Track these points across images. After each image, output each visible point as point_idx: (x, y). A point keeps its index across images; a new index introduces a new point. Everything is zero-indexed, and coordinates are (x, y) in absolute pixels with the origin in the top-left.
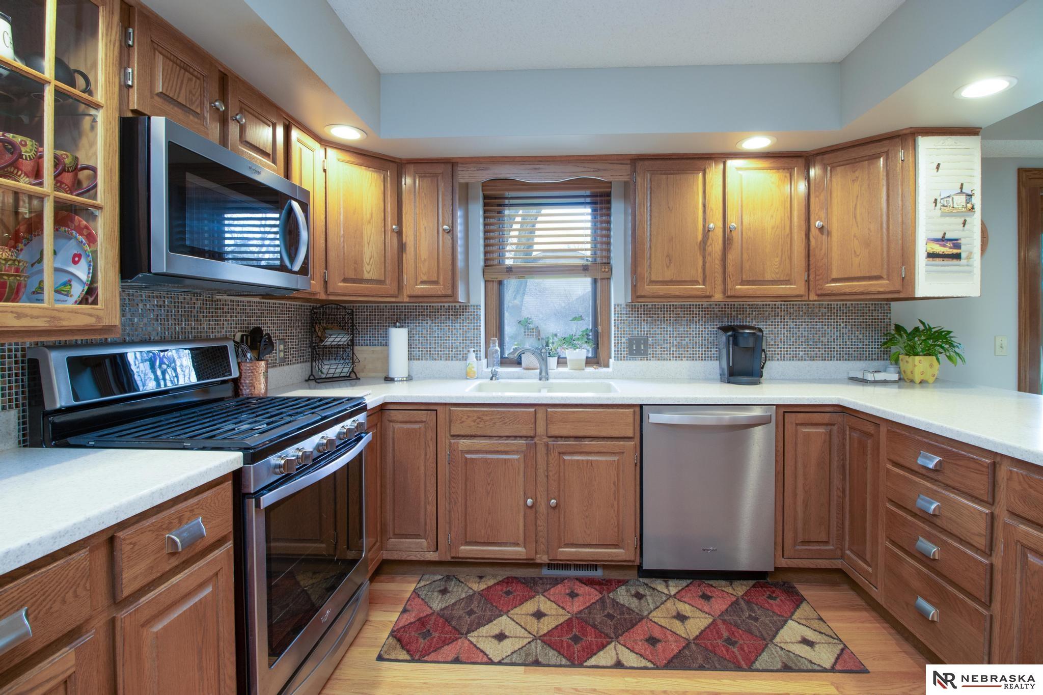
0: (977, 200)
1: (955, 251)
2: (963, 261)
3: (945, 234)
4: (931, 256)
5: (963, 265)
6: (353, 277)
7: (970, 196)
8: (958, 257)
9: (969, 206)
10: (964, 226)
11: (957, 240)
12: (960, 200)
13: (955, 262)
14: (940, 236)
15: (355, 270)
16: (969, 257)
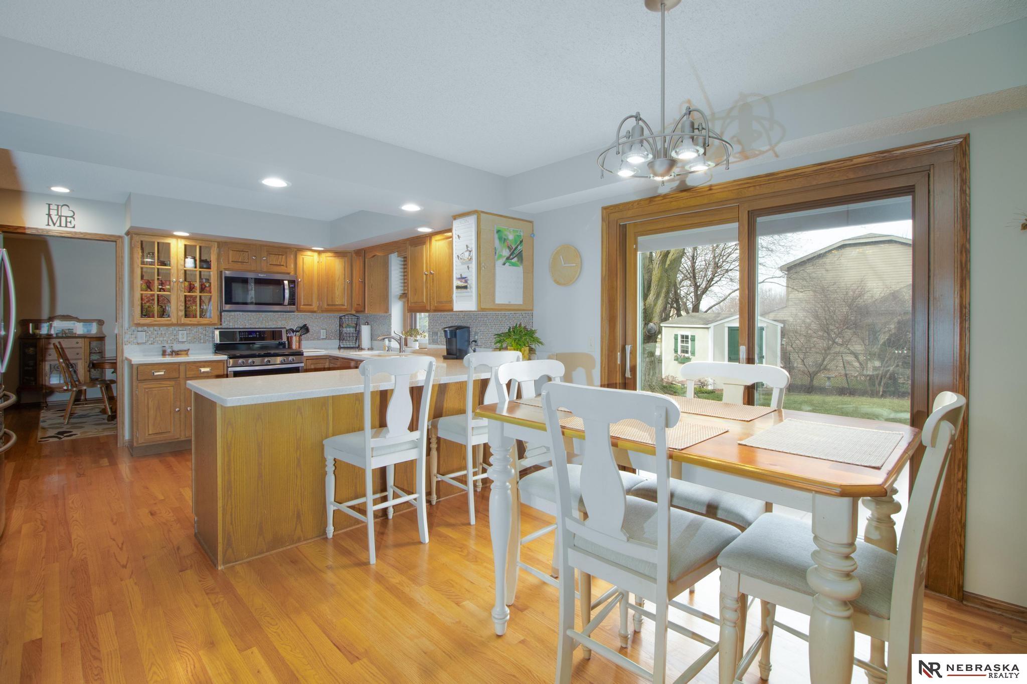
0: (474, 254)
1: (465, 284)
2: (468, 290)
3: (461, 275)
4: (458, 287)
5: (468, 292)
6: (331, 304)
7: (470, 251)
8: (465, 287)
9: (470, 257)
10: (468, 269)
11: (466, 278)
12: (467, 254)
13: (465, 290)
14: (460, 277)
15: (332, 301)
16: (471, 288)
